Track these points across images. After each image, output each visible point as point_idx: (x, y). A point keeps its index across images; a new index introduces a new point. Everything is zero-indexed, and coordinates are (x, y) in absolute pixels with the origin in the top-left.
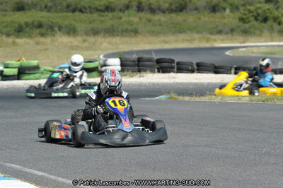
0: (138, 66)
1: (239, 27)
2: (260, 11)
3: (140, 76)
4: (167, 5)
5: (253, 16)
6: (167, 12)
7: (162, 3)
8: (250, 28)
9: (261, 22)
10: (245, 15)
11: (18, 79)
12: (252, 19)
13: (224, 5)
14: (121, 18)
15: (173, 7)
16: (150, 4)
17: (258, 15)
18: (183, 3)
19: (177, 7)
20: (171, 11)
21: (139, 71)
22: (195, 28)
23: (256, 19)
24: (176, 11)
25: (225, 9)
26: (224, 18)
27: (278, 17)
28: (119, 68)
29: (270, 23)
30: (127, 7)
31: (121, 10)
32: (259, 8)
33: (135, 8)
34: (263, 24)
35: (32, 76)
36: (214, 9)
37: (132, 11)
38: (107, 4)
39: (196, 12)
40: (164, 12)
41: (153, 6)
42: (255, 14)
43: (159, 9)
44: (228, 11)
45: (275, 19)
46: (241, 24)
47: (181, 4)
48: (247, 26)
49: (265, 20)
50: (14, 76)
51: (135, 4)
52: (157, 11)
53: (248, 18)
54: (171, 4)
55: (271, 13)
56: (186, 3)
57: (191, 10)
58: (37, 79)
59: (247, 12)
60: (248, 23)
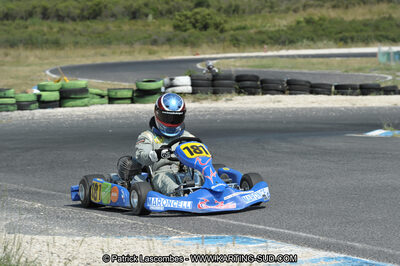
0: (213, 86)
1: (177, 36)
2: (198, 17)
3: (227, 100)
4: (78, 11)
5: (190, 22)
6: (78, 20)
7: (72, 10)
8: (189, 37)
9: (201, 29)
10: (181, 21)
11: (60, 106)
12: (189, 26)
13: (145, 10)
14: (27, 27)
15: (86, 13)
16: (57, 10)
17: (197, 21)
18: (97, 8)
19: (90, 14)
20: (82, 18)
21: (215, 93)
22: (123, 38)
23: (194, 26)
24: (88, 19)
25: (147, 16)
26: (149, 26)
27: (221, 24)
28: (190, 89)
29: (211, 30)
30: (30, 14)
31: (22, 18)
32: (197, 13)
33: (41, 16)
34: (204, 32)
35: (78, 102)
36: (134, 15)
37: (37, 19)
38: (6, 11)
39: (113, 19)
40: (74, 19)
41: (61, 13)
42: (193, 20)
43: (68, 16)
44: (150, 17)
45: (217, 26)
46: (178, 32)
47: (94, 10)
48: (185, 34)
49: (205, 27)
50: (55, 101)
51: (39, 10)
52: (66, 19)
53: (185, 26)
54: (83, 10)
55: (211, 19)
56: (100, 9)
57: (107, 17)
58: (86, 105)
59: (183, 18)
60: (185, 31)
